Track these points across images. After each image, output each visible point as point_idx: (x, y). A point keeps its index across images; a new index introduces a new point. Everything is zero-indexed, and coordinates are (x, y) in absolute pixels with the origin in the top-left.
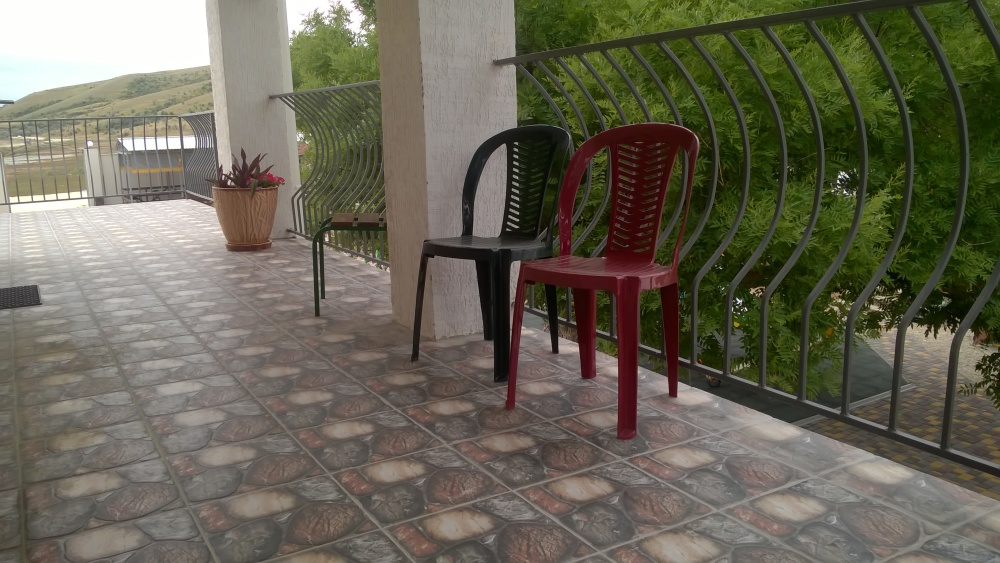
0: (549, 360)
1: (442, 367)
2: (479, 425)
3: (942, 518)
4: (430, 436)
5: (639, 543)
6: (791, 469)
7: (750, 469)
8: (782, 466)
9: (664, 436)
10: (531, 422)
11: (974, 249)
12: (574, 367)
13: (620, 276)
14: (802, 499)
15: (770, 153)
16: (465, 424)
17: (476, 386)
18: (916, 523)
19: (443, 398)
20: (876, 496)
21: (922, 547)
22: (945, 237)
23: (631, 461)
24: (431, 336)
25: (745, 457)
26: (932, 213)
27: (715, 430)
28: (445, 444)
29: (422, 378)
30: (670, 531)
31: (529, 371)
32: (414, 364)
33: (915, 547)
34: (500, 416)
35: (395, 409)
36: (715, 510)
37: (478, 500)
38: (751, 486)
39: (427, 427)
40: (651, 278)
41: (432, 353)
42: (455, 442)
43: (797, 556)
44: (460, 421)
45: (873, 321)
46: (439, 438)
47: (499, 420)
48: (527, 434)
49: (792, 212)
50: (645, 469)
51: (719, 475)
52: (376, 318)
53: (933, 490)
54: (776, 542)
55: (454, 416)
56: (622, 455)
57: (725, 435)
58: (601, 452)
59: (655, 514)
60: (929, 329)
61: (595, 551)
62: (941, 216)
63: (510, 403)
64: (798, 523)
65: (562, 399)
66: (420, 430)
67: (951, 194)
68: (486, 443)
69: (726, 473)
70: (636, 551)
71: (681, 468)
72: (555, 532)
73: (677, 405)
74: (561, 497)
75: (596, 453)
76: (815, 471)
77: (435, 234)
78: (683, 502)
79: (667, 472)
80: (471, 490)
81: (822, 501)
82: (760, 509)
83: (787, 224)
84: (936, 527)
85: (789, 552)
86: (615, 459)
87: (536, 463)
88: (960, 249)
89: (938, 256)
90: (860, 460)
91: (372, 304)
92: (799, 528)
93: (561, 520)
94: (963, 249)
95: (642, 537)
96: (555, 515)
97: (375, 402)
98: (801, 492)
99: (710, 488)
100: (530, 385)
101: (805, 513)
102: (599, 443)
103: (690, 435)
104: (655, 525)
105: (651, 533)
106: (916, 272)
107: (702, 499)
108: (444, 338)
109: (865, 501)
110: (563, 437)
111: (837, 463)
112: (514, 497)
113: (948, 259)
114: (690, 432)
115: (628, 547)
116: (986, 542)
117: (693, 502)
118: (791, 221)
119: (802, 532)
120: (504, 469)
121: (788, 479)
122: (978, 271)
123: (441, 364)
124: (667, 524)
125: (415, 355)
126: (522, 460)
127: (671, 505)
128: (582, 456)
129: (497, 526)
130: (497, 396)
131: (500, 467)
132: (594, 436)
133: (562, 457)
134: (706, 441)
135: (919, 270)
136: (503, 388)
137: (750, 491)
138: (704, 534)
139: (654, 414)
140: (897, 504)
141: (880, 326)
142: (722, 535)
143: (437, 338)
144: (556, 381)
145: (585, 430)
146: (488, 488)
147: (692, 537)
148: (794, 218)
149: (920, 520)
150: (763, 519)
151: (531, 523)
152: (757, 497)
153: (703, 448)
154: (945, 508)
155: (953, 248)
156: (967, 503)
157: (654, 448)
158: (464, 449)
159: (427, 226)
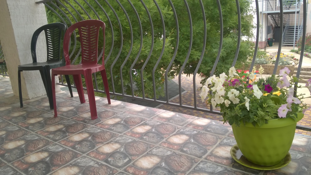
0: (70, 99)
1: (32, 108)
2: (45, 124)
3: (182, 124)
4: (27, 131)
5: (96, 150)
6: (143, 118)
7: (131, 121)
8: (140, 118)
9: (106, 116)
10: (63, 120)
11: (196, 50)
12: (78, 100)
13: (85, 69)
14: (145, 126)
15: (136, 28)
16: (40, 125)
17: (44, 112)
18: (175, 127)
19: (32, 118)
20: (165, 121)
21: (176, 133)
22: (188, 48)
23: (95, 126)
24: (28, 98)
25: (129, 118)
26: (184, 42)
27: (121, 112)
28: (32, 133)
29: (24, 113)
30: (106, 144)
31: (63, 104)
32: (22, 109)
33: (175, 133)
34: (52, 120)
35: (14, 124)
36: (120, 134)
37: (44, 148)
38: (131, 126)
39: (26, 128)
40: (96, 69)
41: (28, 104)
42: (36, 131)
43: (143, 142)
44: (38, 124)
45: (172, 74)
46: (30, 131)
47: (52, 121)
48: (61, 124)
49: (144, 46)
50: (100, 127)
51: (122, 124)
52: (8, 95)
53: (180, 117)
54: (137, 140)
55: (36, 123)
56: (93, 124)
57: (124, 112)
58: (86, 125)
59: (102, 140)
60: (188, 75)
61: (82, 155)
62: (186, 42)
63: (56, 116)
64: (143, 133)
65: (74, 111)
66: (23, 130)
67: (188, 36)
68: (47, 130)
69: (124, 123)
70: (96, 152)
71: (111, 124)
72: (70, 152)
73: (110, 106)
74: (72, 141)
75: (84, 125)
76: (149, 118)
77: (23, 63)
78: (111, 134)
79: (106, 127)
80: (41, 145)
81: (150, 126)
82: (133, 132)
83: (143, 49)
84: (180, 127)
85: (141, 142)
86: (90, 126)
87: (64, 132)
88: (192, 51)
89: (187, 54)
90: (161, 112)
91: (6, 91)
92: (144, 134)
93: (72, 148)
94: (193, 51)
95: (97, 147)
96: (70, 147)
97: (6, 123)
98: (145, 124)
99: (119, 128)
100: (63, 109)
101: (146, 130)
102: (85, 122)
103: (114, 115)
104: (102, 143)
105: (101, 145)
106: (182, 59)
107: (116, 132)
108: (33, 98)
109: (162, 123)
110: (74, 122)
111: (155, 114)
112: (56, 144)
113: (189, 54)
114: (114, 113)
115: (93, 151)
116: (192, 128)
117: (114, 134)
118: (144, 48)
119: (145, 135)
120: (53, 137)
121: (142, 121)
122: (197, 56)
123: (32, 107)
124: (105, 142)
125: (22, 105)
126: (59, 133)
127: (107, 136)
128: (79, 127)
129: (50, 155)
130: (51, 114)
131: (51, 136)
132: (84, 121)
133: (73, 129)
134: (119, 115)
135: (182, 58)
136: (53, 111)
137: (131, 127)
138: (116, 142)
139: (103, 110)
140: (171, 122)
141: (174, 76)
142: (122, 141)
143: (30, 98)
144: (72, 106)
145: (81, 119)
146: (48, 143)
147: (113, 144)
148: (145, 47)
149: (176, 125)
150: (134, 134)
151: (62, 151)
152: (132, 128)
153: (117, 117)
154: (183, 121)
155: (190, 51)
156: (188, 118)
157: (103, 120)
158: (39, 133)
159: (19, 61)
